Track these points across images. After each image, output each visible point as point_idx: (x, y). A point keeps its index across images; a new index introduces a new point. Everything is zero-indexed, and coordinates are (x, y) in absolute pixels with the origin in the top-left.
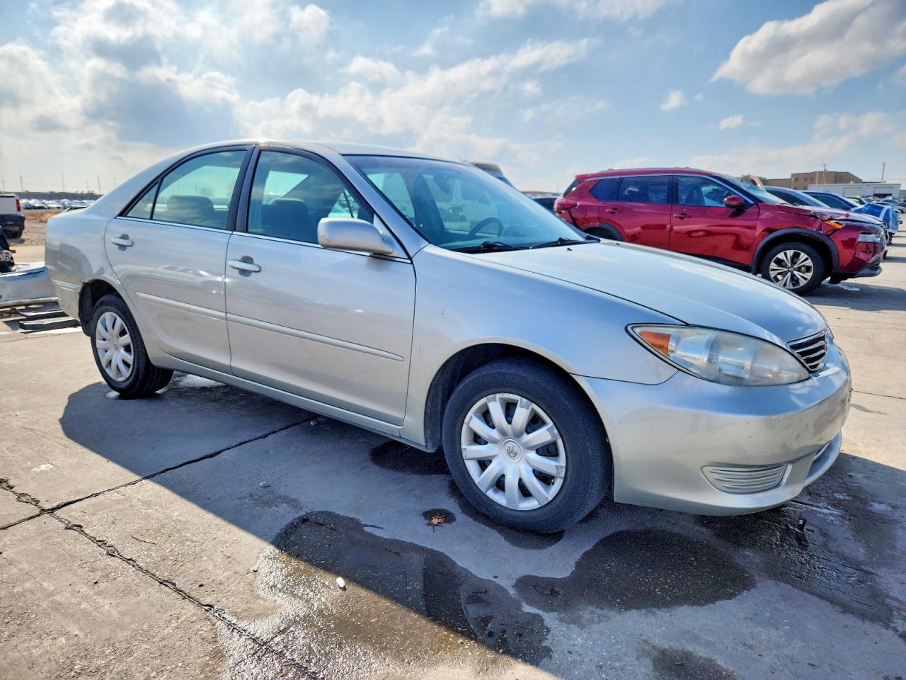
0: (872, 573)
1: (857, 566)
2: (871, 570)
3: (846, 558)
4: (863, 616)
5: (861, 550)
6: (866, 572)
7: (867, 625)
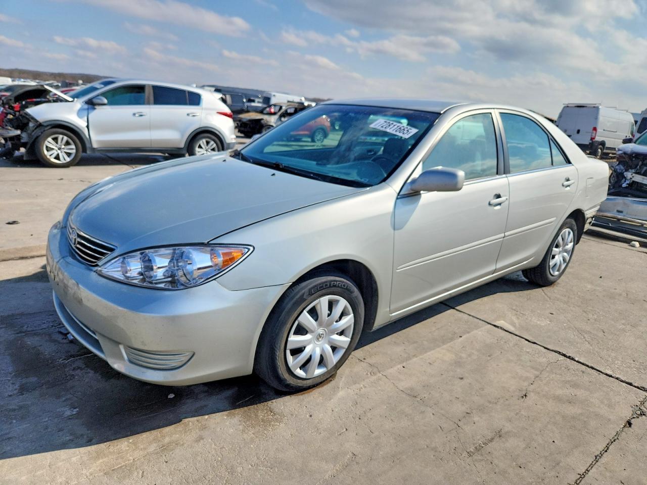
0: (17, 333)
1: (27, 333)
2: (19, 335)
3: (35, 334)
4: (13, 315)
5: (29, 343)
6: (21, 332)
7: (10, 313)
